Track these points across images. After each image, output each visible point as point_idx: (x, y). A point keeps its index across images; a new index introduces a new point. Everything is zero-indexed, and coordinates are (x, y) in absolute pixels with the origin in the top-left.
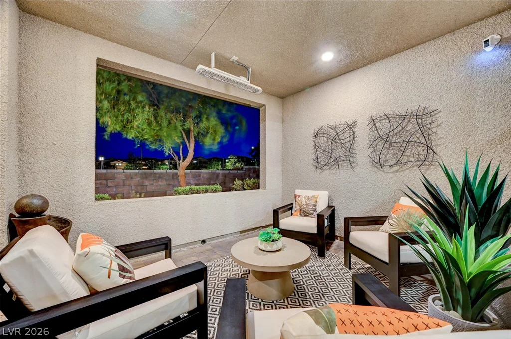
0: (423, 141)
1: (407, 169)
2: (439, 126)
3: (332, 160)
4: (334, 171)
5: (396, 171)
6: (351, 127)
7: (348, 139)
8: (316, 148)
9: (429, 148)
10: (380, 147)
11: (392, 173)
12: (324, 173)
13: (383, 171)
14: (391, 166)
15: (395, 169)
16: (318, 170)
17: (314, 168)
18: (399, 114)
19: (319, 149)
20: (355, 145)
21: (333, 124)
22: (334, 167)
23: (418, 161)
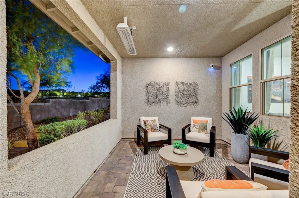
0: (195, 95)
1: (189, 105)
2: (199, 90)
3: (157, 100)
4: (158, 106)
5: (185, 106)
6: (167, 85)
7: (166, 91)
8: (148, 93)
9: (197, 98)
10: (180, 96)
11: (184, 107)
12: (152, 107)
13: (180, 106)
14: (184, 104)
15: (185, 105)
16: (148, 105)
17: (146, 104)
18: (187, 83)
19: (149, 94)
20: (169, 94)
21: (158, 82)
22: (158, 104)
23: (192, 102)
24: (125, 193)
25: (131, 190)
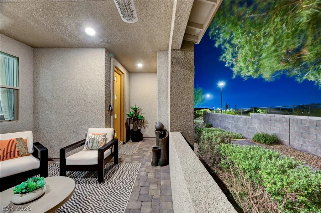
24: (128, 200)
25: (122, 202)
